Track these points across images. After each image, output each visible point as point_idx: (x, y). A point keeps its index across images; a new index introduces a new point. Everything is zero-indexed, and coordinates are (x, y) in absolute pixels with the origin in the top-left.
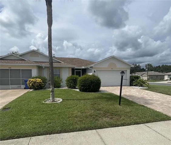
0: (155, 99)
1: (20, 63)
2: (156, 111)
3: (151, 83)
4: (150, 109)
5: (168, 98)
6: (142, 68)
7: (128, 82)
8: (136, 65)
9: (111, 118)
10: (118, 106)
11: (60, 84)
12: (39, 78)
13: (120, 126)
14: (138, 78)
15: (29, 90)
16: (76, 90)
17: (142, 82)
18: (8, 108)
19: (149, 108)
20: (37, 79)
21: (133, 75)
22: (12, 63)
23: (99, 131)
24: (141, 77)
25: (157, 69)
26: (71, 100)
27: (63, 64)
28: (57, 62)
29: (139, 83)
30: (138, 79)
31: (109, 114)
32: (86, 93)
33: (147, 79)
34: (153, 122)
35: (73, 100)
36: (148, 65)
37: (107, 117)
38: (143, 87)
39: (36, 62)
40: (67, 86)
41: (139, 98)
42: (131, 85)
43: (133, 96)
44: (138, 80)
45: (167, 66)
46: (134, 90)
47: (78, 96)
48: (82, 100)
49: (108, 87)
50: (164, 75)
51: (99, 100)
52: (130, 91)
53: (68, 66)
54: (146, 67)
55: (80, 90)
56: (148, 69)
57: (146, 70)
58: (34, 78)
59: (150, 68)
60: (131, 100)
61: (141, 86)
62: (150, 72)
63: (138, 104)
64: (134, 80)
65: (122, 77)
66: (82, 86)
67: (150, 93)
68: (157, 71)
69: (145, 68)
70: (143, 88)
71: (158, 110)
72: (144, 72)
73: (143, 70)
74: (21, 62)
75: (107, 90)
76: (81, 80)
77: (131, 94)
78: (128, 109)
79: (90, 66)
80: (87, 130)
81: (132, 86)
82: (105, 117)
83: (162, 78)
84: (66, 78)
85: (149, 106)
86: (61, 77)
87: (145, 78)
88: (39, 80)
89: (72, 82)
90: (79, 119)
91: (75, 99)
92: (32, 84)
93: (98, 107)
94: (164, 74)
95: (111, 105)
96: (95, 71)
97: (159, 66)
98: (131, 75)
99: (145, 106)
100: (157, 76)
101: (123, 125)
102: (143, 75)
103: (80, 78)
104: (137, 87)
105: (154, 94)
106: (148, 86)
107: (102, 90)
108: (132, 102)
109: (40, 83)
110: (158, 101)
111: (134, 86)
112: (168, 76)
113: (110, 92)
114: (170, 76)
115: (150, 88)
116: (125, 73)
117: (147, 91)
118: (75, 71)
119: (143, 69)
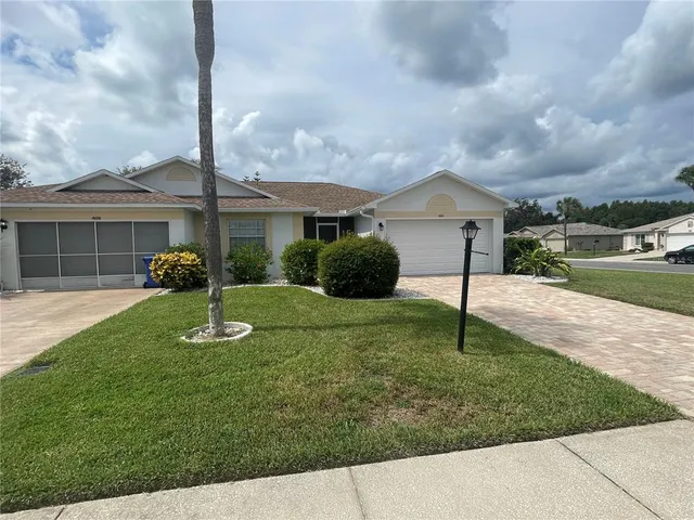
0: (596, 322)
1: (128, 202)
2: (606, 378)
3: (577, 262)
4: (579, 365)
5: (647, 321)
6: (545, 213)
7: (498, 260)
8: (525, 203)
9: (423, 410)
10: (456, 353)
11: (263, 268)
12: (191, 251)
13: (454, 450)
14: (531, 245)
15: (159, 289)
16: (313, 289)
17: (547, 261)
18: (48, 363)
19: (576, 365)
20: (181, 255)
21: (517, 235)
22: (103, 202)
23: (363, 471)
24: (543, 242)
25: (597, 215)
26: (286, 328)
27: (275, 203)
28: (254, 195)
29: (535, 264)
30: (532, 250)
31: (414, 390)
32: (344, 300)
33: (563, 251)
34: (595, 430)
35: (292, 328)
36: (567, 201)
37: (408, 404)
38: (549, 277)
39: (182, 197)
40: (288, 275)
41: (533, 321)
42: (508, 269)
43: (513, 313)
44: (533, 254)
45: (631, 203)
46: (519, 289)
47: (315, 314)
48: (325, 328)
49: (426, 279)
50: (622, 236)
51: (386, 327)
52: (505, 292)
53: (292, 209)
54: (559, 208)
55: (328, 293)
56: (567, 217)
57: (560, 218)
58: (171, 250)
59: (574, 211)
60: (506, 328)
61: (544, 273)
62: (575, 225)
63: (532, 346)
64: (517, 253)
65: (469, 242)
66: (333, 277)
67: (576, 299)
68: (597, 222)
69: (555, 213)
70: (552, 281)
71: (611, 374)
72: (552, 227)
73: (550, 219)
74: (132, 197)
75: (424, 290)
76: (329, 256)
77: (507, 304)
78: (492, 369)
79: (363, 208)
80: (314, 468)
81: (513, 273)
82: (399, 406)
83: (615, 246)
84: (283, 249)
85: (574, 354)
86: (268, 245)
87: (556, 246)
88: (189, 258)
89: (302, 264)
90: (290, 414)
91: (300, 327)
92: (166, 273)
93: (378, 358)
94: (620, 232)
95: (428, 349)
96: (381, 225)
97: (604, 206)
98: (507, 236)
99: (561, 351)
100: (597, 238)
101: (468, 443)
102: (551, 237)
103: (327, 250)
104: (530, 277)
105: (592, 305)
106: (567, 275)
107: (404, 288)
108: (509, 337)
109: (193, 266)
110: (611, 331)
111: (518, 273)
112: (637, 237)
113: (432, 296)
114: (643, 237)
115: (575, 282)
116: (478, 229)
117: (565, 293)
118: (318, 225)
119: (550, 215)
